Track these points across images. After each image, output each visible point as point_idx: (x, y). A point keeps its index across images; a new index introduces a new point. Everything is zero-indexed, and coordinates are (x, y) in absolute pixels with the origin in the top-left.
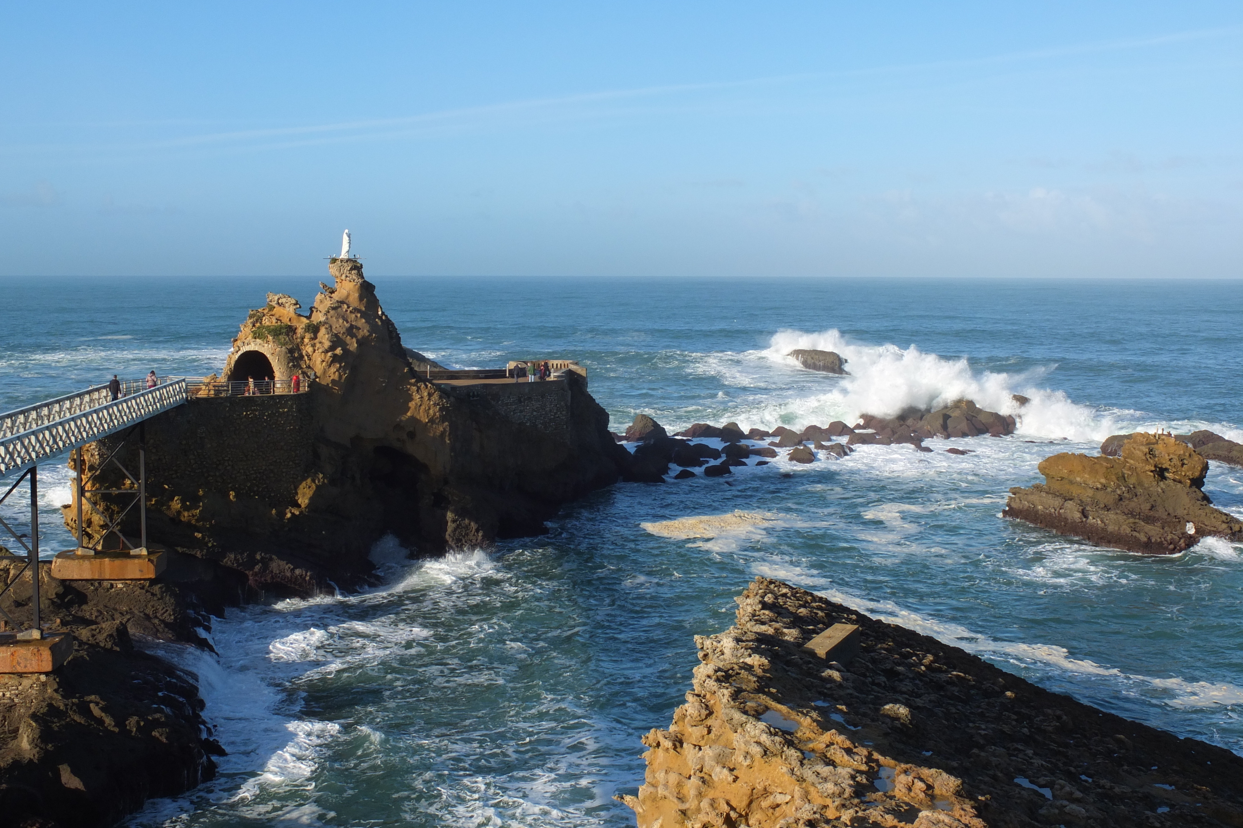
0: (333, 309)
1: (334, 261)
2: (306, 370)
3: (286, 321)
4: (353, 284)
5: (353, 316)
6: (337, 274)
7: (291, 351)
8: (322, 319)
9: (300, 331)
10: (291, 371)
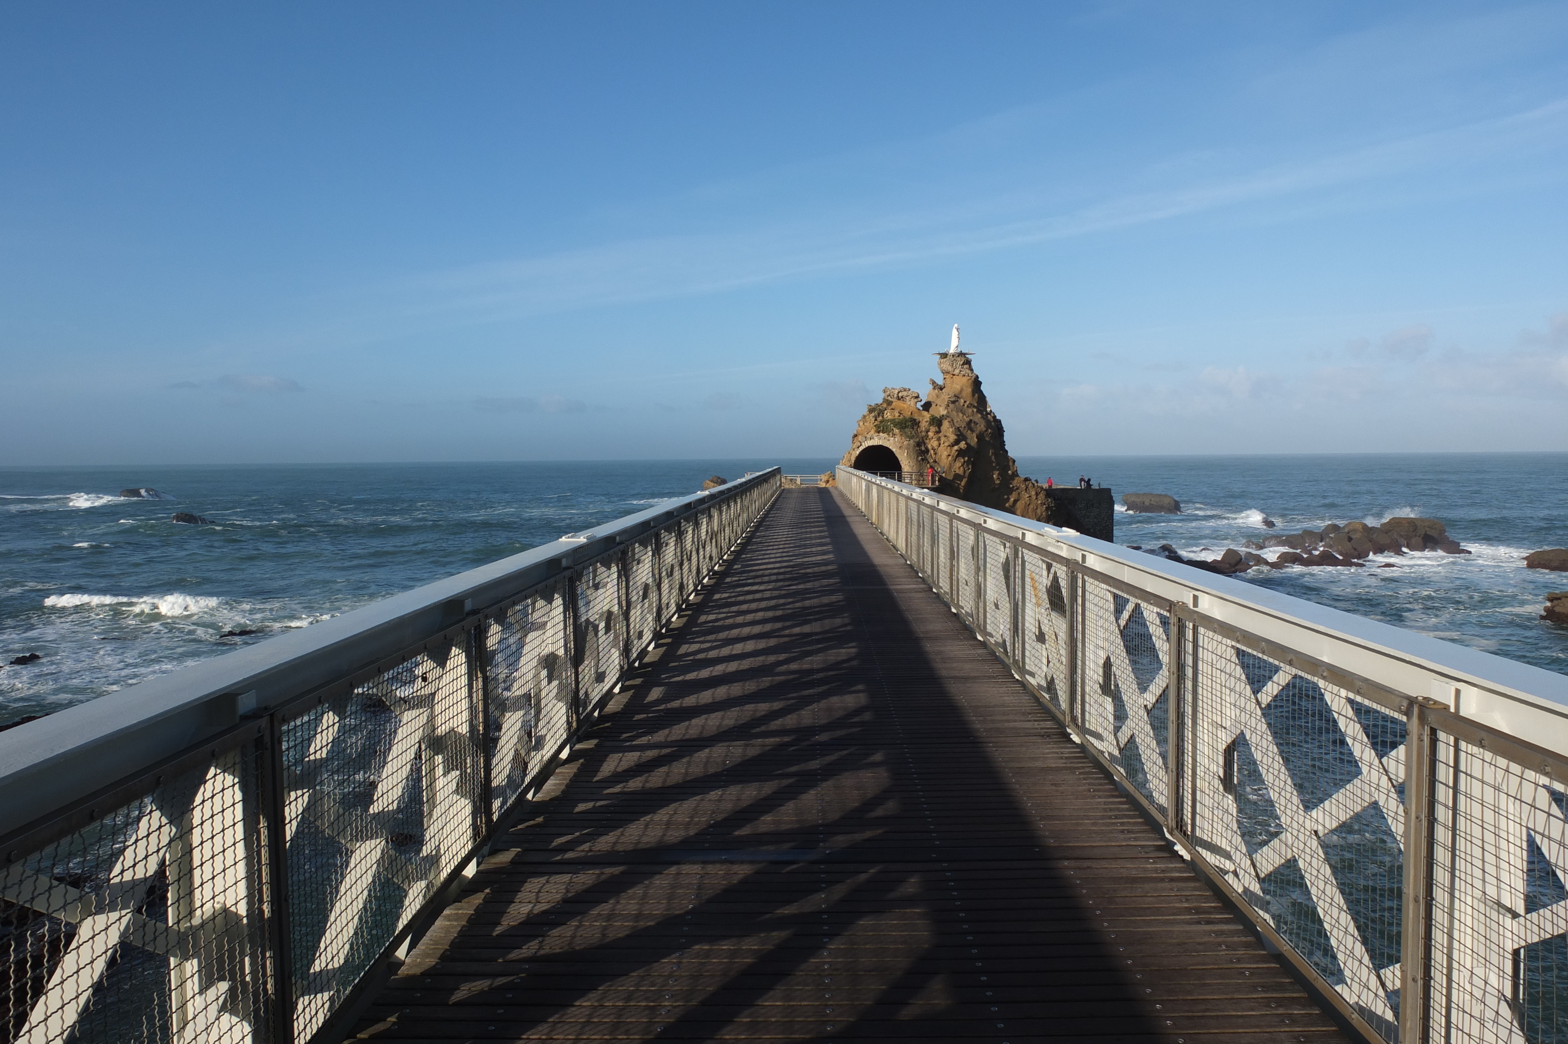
3: (907, 414)
4: (966, 378)
5: (970, 410)
6: (950, 369)
7: (918, 444)
8: (945, 412)
9: (924, 425)
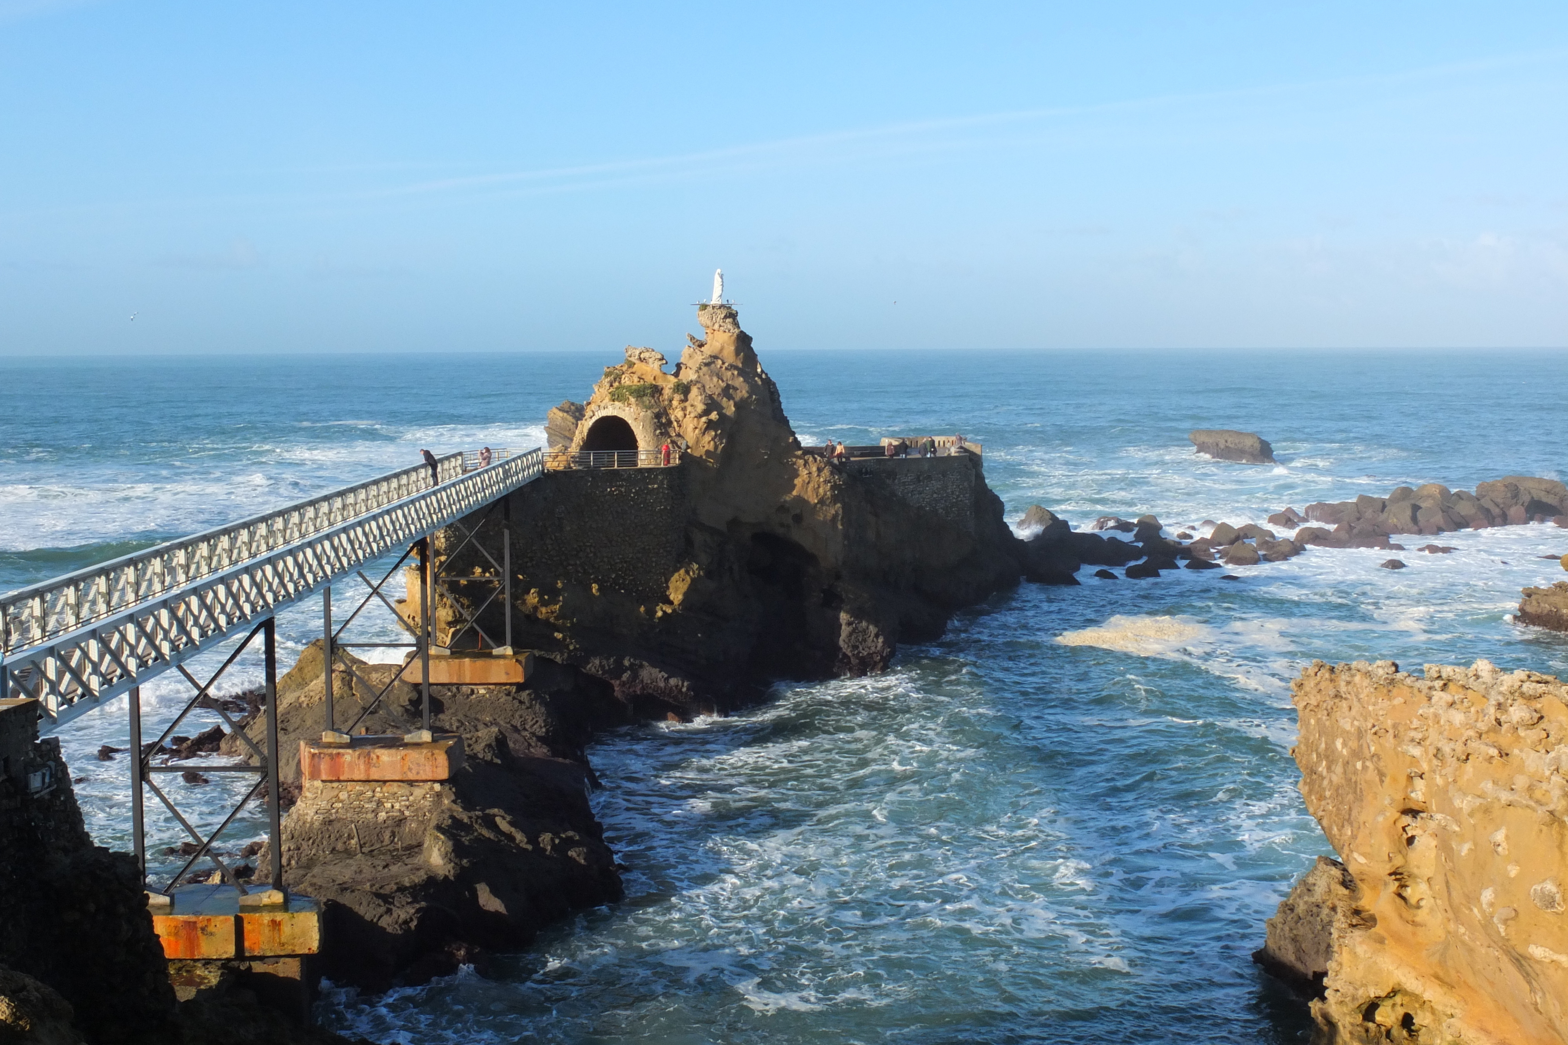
0: (707, 365)
1: (704, 307)
2: (675, 439)
3: (649, 380)
4: (728, 335)
6: (709, 323)
7: (658, 416)
8: (693, 377)
9: (667, 392)
10: (658, 440)
